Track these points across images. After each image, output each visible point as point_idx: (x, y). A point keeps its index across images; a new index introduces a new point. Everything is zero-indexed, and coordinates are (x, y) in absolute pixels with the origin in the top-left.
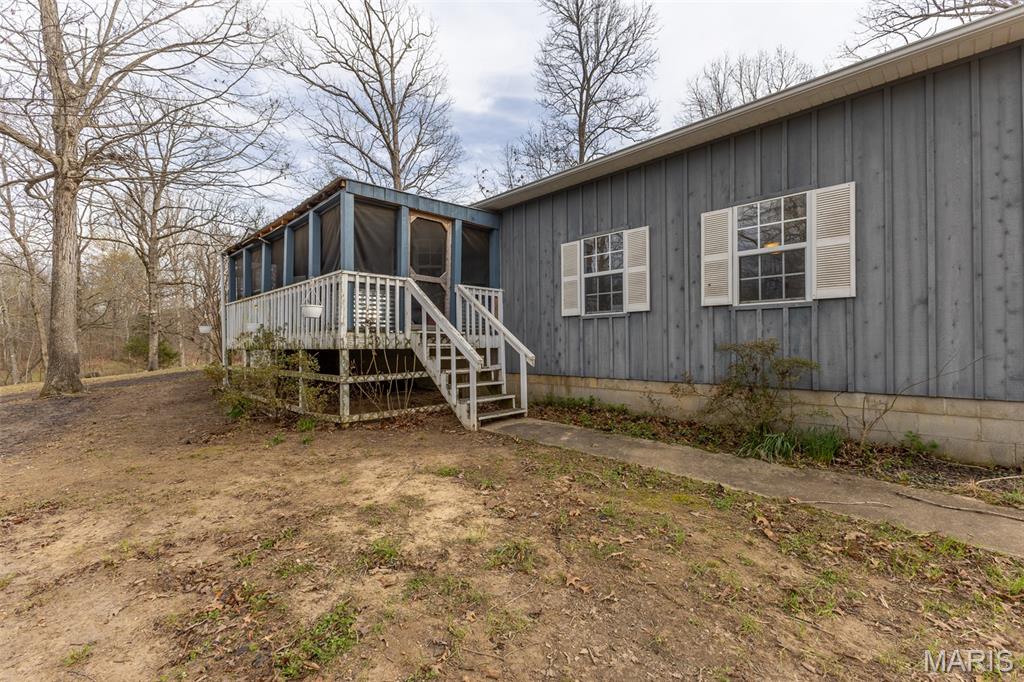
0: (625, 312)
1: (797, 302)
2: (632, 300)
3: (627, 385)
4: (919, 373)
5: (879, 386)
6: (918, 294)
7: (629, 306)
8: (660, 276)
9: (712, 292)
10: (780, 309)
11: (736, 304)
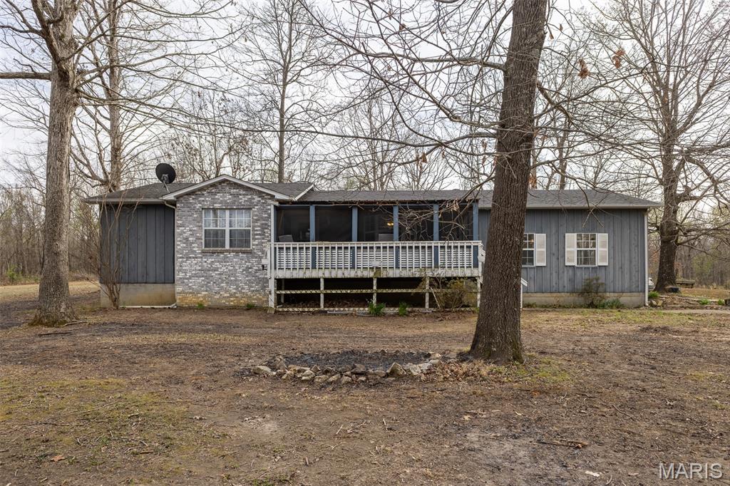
0: (535, 265)
1: (594, 266)
2: (539, 261)
3: (535, 295)
4: (620, 289)
5: (612, 290)
6: (620, 266)
7: (537, 263)
8: (550, 254)
9: (569, 261)
10: (588, 268)
11: (576, 265)
